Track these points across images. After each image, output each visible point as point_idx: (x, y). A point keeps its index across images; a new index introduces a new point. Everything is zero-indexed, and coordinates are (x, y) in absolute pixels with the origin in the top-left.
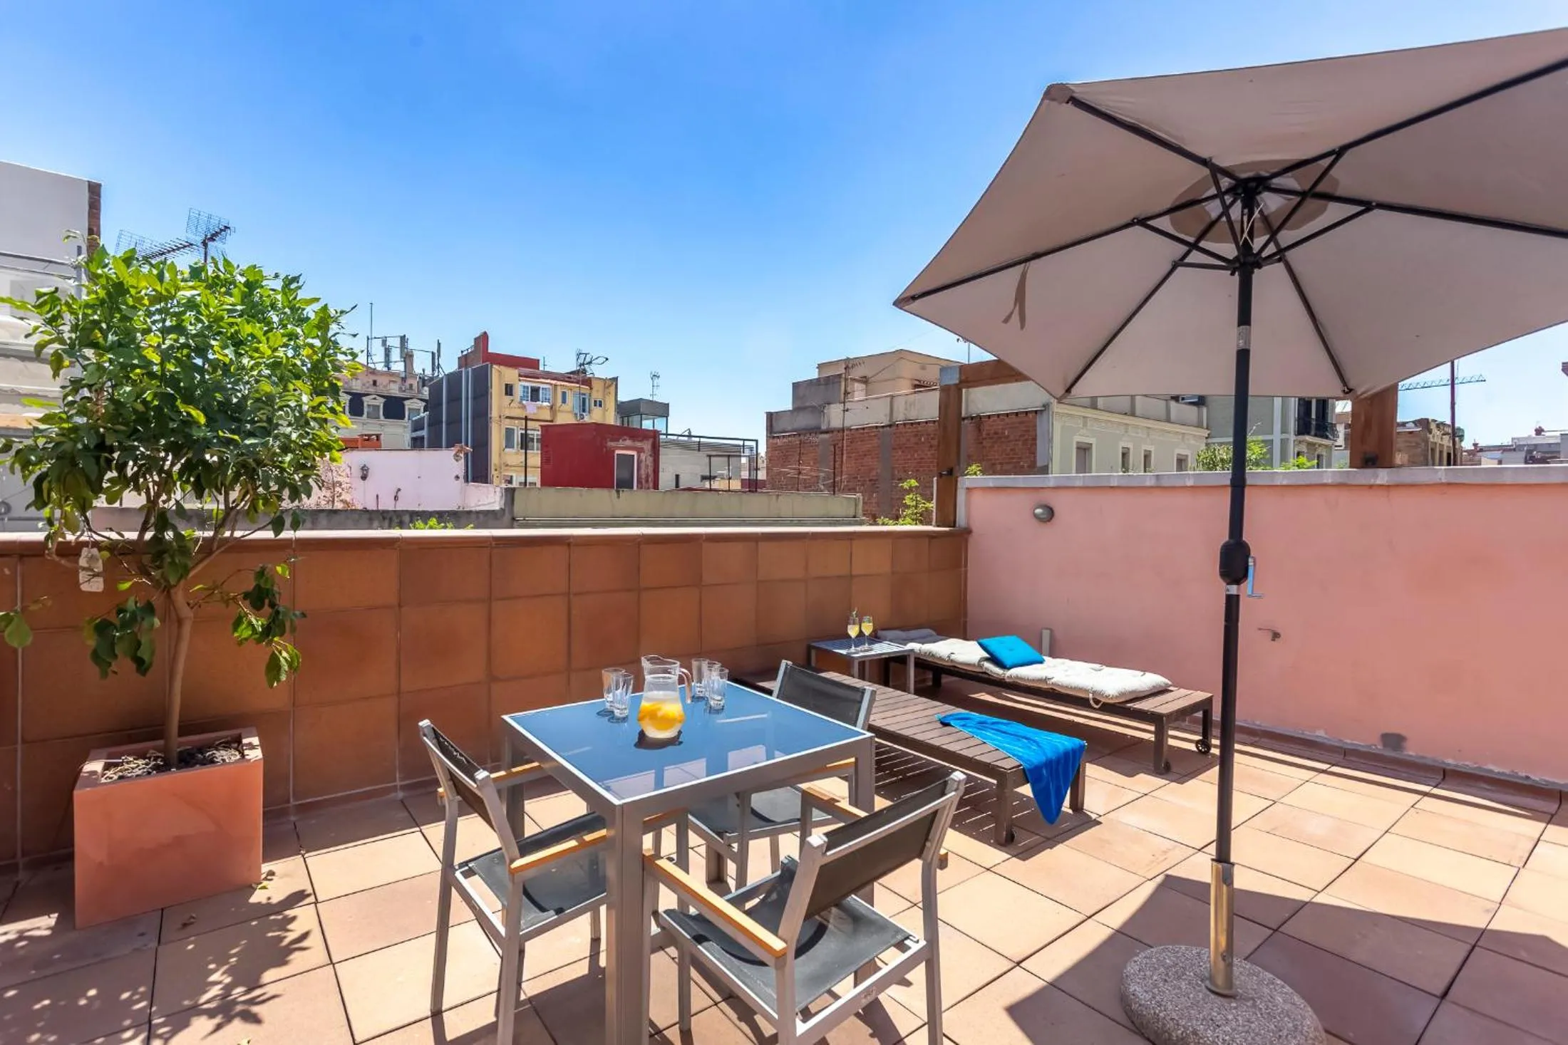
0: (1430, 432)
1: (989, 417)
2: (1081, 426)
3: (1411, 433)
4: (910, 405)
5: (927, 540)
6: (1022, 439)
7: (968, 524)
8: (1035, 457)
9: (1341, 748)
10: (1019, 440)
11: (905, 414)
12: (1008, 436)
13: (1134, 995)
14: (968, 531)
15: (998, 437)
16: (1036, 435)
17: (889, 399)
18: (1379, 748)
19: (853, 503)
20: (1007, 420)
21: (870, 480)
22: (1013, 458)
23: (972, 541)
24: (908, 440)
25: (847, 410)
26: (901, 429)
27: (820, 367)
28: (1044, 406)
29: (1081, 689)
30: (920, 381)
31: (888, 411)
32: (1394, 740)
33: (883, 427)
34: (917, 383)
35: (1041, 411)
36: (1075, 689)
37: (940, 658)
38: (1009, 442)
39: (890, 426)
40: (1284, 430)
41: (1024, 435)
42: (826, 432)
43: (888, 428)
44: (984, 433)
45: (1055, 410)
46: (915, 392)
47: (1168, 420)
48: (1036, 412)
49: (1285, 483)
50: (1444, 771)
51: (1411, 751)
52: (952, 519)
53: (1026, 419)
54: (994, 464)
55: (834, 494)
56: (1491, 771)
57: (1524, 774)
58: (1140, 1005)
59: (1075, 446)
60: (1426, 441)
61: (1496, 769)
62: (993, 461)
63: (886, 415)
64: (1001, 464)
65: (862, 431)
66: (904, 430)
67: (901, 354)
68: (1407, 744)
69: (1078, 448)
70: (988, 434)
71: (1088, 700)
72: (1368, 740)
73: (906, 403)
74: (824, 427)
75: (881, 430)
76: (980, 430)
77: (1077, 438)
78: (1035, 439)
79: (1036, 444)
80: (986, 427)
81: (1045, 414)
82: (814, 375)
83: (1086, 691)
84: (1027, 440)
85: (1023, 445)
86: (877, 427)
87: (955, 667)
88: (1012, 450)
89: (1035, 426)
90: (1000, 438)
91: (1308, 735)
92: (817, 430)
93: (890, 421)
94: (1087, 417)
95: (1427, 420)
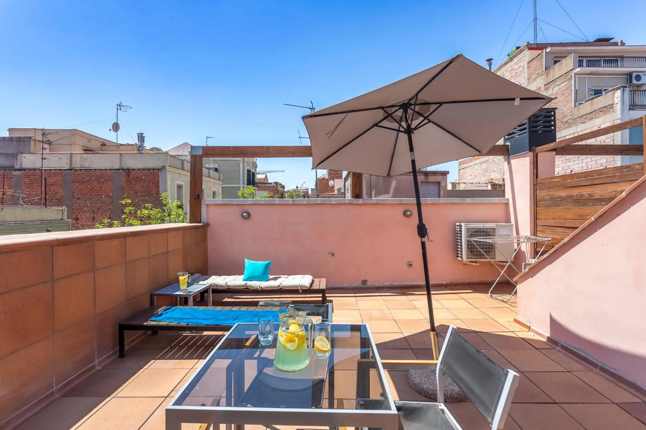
0: (278, 186)
1: (134, 170)
2: (178, 177)
3: (273, 186)
4: (84, 159)
5: (194, 230)
6: (152, 181)
7: (207, 221)
8: (159, 190)
9: (352, 288)
10: (150, 182)
11: (81, 164)
12: (144, 180)
13: (427, 388)
14: (208, 225)
15: (138, 179)
16: (159, 180)
17: (69, 156)
18: (361, 285)
19: (61, 212)
20: (143, 172)
21: (56, 199)
22: (147, 190)
23: (209, 229)
24: (83, 178)
25: (45, 159)
26: (78, 172)
27: (10, 130)
28: (162, 167)
29: (295, 286)
30: (88, 148)
31: (69, 161)
32: (364, 282)
33: (65, 170)
34: (87, 149)
35: (161, 169)
36: (292, 287)
37: (221, 286)
38: (145, 182)
39: (70, 170)
40: (243, 184)
41: (153, 180)
42: (20, 170)
43: (69, 171)
44: (131, 177)
45: (168, 169)
46: (85, 153)
47: (209, 177)
48: (159, 169)
49: (335, 203)
50: (377, 287)
51: (369, 284)
52: (199, 219)
53: (154, 172)
54: (137, 192)
55: (46, 207)
56: (386, 285)
57: (392, 284)
58: (433, 391)
59: (176, 185)
60: (277, 189)
61: (387, 284)
62: (136, 191)
63: (67, 164)
64: (141, 192)
65: (49, 171)
66: (80, 173)
67: (74, 132)
68: (368, 282)
69: (177, 187)
70: (133, 178)
71: (298, 290)
72: (357, 283)
73: (81, 158)
74: (17, 167)
75: (64, 171)
76: (128, 176)
77: (177, 182)
78: (158, 181)
79: (159, 184)
80: (132, 174)
81: (163, 171)
82: (7, 135)
83: (297, 286)
84: (154, 182)
85: (152, 184)
86: (60, 170)
87: (229, 288)
88: (147, 186)
89: (158, 175)
90: (140, 180)
91: (343, 286)
92: (12, 168)
93: (70, 167)
94: (181, 174)
95: (277, 182)
